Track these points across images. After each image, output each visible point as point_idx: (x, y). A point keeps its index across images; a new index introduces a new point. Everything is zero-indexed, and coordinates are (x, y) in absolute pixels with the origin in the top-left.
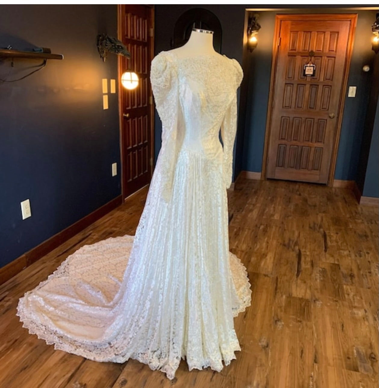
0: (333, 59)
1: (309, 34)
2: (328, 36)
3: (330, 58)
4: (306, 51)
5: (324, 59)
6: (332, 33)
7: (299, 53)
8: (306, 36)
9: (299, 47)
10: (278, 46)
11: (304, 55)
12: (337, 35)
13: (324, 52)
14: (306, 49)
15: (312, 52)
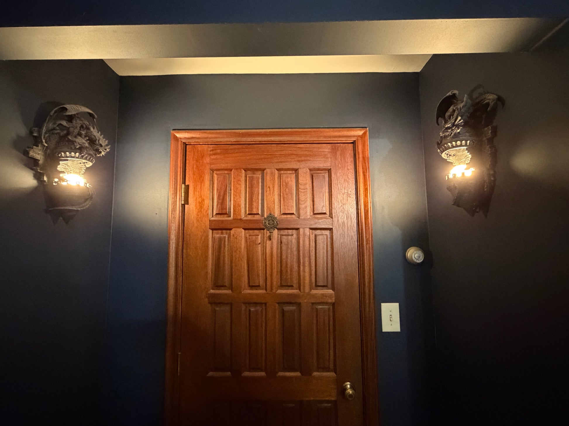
0: (328, 232)
1: (259, 175)
2: (305, 179)
3: (318, 232)
4: (257, 217)
5: (304, 234)
6: (314, 172)
7: (238, 222)
8: (252, 179)
9: (237, 206)
10: (183, 206)
11: (251, 226)
12: (327, 175)
13: (302, 217)
14: (255, 211)
15: (271, 217)
